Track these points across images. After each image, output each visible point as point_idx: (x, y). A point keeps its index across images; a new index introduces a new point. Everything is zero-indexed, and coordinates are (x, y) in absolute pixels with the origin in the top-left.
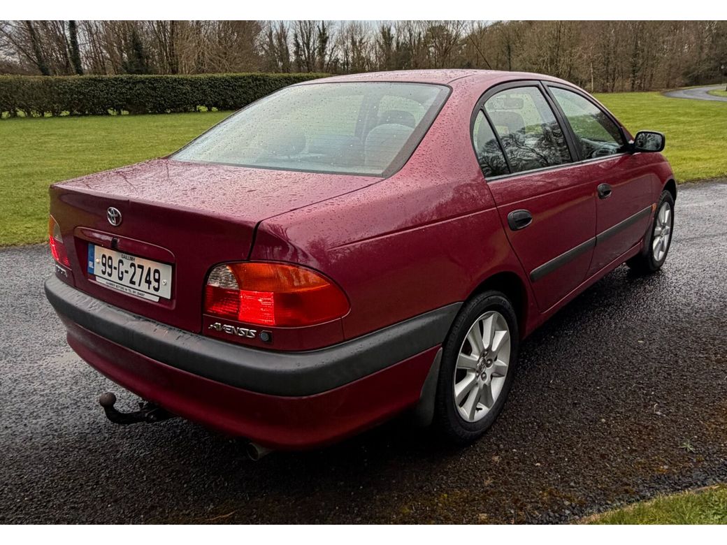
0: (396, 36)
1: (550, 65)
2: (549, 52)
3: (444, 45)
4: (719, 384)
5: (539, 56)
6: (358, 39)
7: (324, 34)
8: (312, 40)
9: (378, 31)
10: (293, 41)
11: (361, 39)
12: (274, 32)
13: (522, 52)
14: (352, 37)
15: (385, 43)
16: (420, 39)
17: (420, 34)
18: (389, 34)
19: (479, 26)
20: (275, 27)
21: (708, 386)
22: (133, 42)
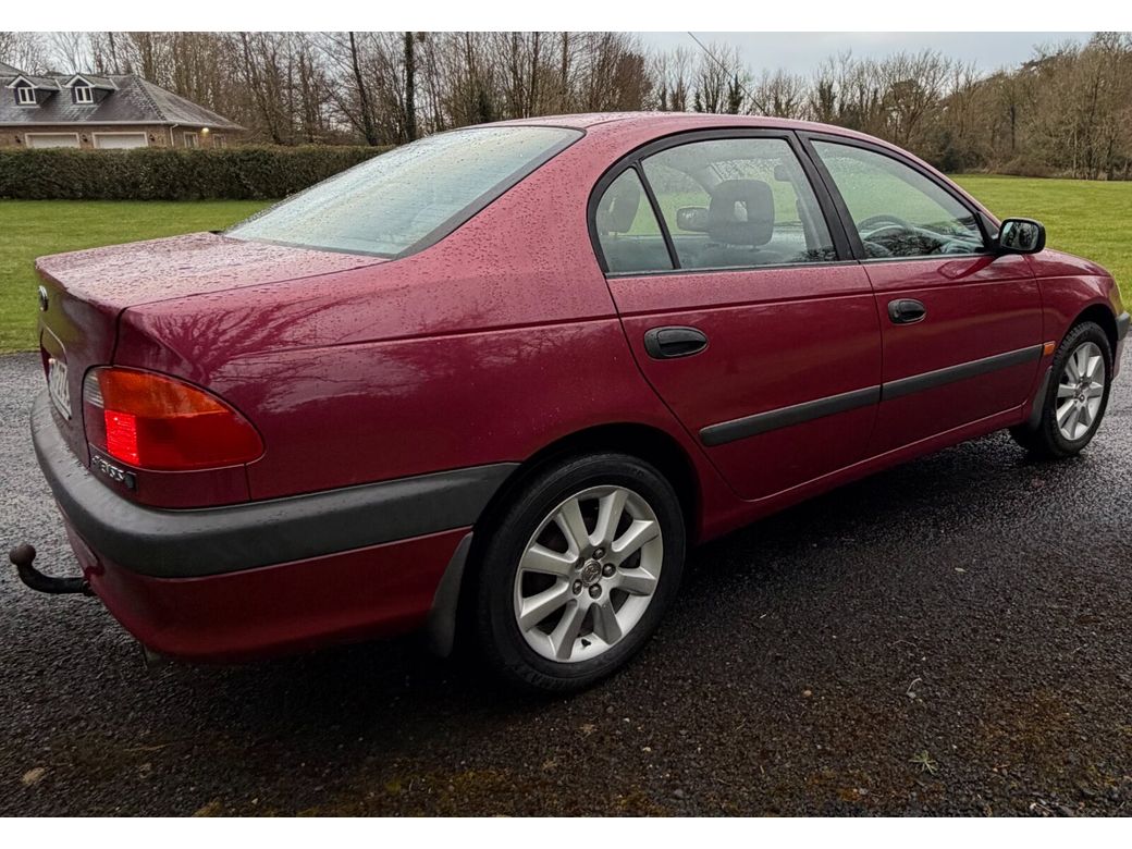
0: (839, 96)
1: (1078, 139)
2: (1077, 118)
3: (912, 108)
4: (1057, 660)
5: (1062, 123)
6: (783, 100)
7: (737, 93)
8: (720, 102)
9: (814, 89)
10: (693, 103)
11: (790, 100)
12: (669, 91)
13: (1033, 118)
14: (776, 98)
15: (823, 105)
16: (875, 100)
17: (876, 92)
18: (830, 92)
19: (967, 79)
20: (670, 84)
21: (1033, 661)
22: (480, 104)
